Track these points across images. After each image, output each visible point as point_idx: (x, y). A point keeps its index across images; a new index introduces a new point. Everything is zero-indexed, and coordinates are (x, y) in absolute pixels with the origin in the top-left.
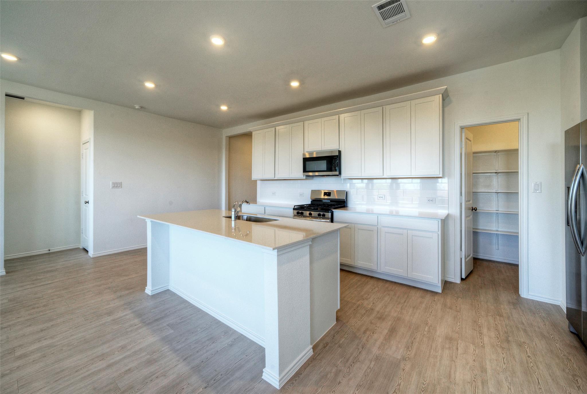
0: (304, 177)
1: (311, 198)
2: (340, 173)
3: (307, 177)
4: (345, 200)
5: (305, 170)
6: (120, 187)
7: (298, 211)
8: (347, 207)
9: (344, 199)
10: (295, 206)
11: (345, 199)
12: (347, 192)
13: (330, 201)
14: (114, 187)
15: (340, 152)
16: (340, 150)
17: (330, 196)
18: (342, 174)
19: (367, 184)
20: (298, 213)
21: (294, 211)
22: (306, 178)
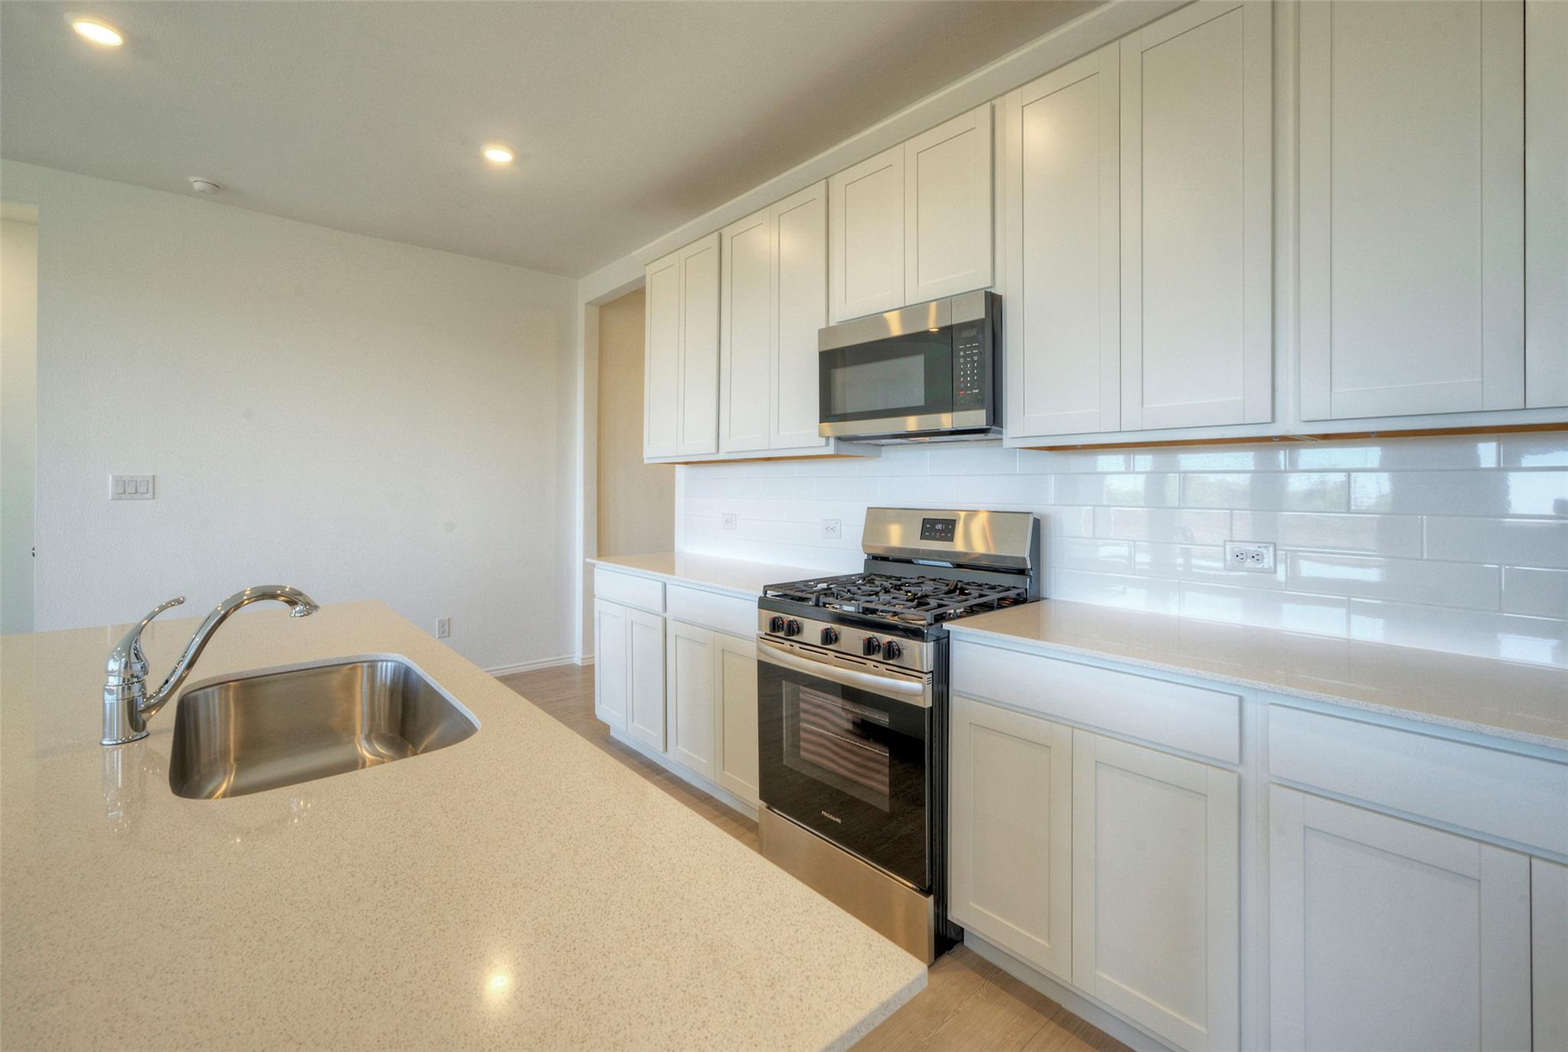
0: (827, 444)
1: (864, 546)
2: (996, 417)
3: (842, 444)
4: (1029, 567)
5: (828, 413)
6: (150, 495)
7: (777, 614)
8: (1038, 599)
9: (1024, 559)
10: (766, 588)
11: (1027, 555)
12: (1037, 523)
13: (948, 565)
14: (123, 496)
15: (994, 302)
16: (997, 291)
17: (951, 539)
18: (1009, 424)
19: (1156, 478)
20: (775, 625)
21: (764, 611)
22: (837, 448)
